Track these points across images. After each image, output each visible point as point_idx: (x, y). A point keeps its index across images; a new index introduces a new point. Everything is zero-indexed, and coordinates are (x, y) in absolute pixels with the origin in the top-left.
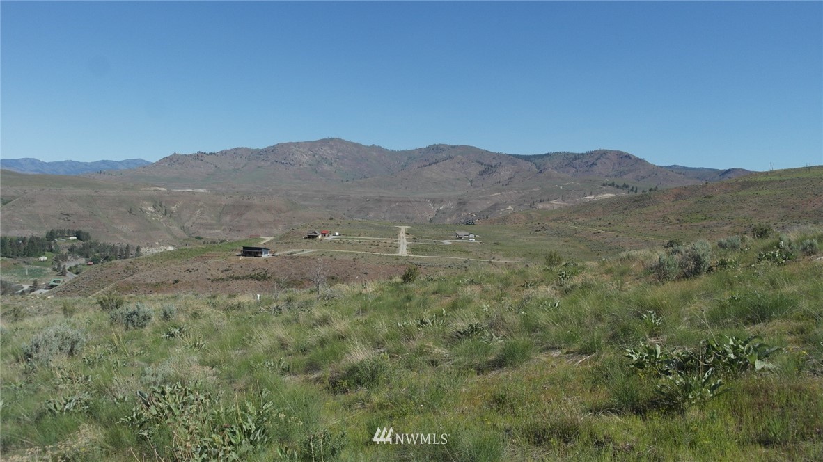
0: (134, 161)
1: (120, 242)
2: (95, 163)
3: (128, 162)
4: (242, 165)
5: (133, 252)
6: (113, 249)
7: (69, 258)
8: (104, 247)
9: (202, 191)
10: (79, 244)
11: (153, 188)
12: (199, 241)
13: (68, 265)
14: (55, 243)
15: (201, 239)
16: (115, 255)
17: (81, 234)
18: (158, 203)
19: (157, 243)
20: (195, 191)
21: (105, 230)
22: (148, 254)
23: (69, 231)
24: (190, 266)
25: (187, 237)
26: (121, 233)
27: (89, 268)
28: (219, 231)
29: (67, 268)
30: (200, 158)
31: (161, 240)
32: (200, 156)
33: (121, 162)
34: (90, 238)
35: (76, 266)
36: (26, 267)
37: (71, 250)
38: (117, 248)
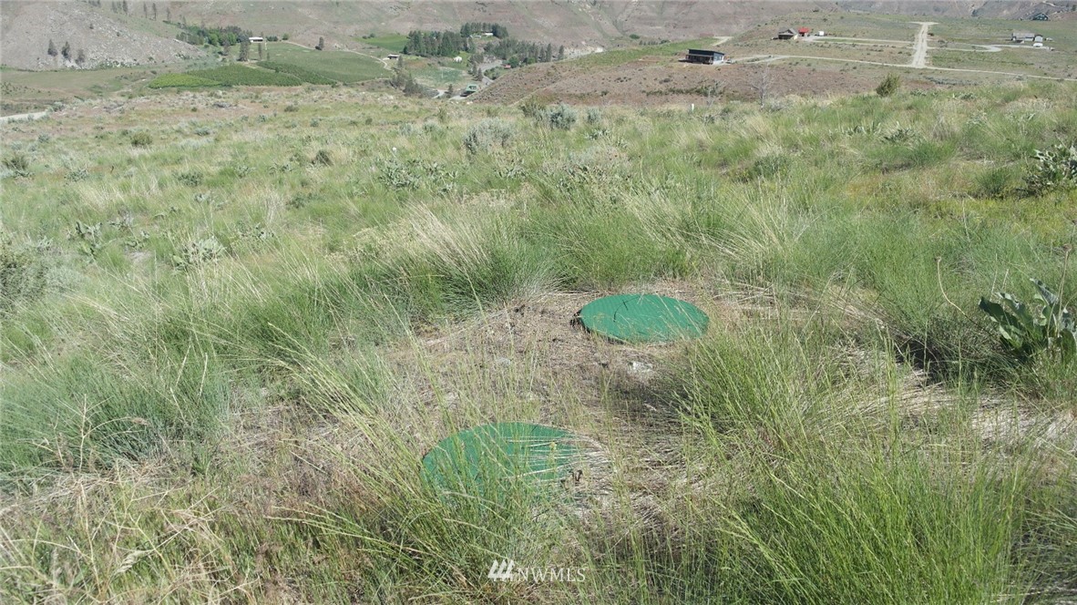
1: (540, 40)
5: (555, 53)
6: (533, 48)
7: (485, 58)
8: (523, 47)
10: (496, 42)
12: (634, 41)
13: (484, 68)
14: (470, 40)
15: (638, 38)
16: (535, 55)
17: (498, 29)
19: (584, 43)
21: (524, 24)
22: (572, 56)
23: (484, 25)
24: (621, 74)
25: (619, 34)
27: (507, 72)
28: (660, 28)
29: (483, 71)
31: (588, 38)
34: (507, 35)
35: (492, 70)
36: (441, 68)
37: (487, 49)
38: (537, 48)
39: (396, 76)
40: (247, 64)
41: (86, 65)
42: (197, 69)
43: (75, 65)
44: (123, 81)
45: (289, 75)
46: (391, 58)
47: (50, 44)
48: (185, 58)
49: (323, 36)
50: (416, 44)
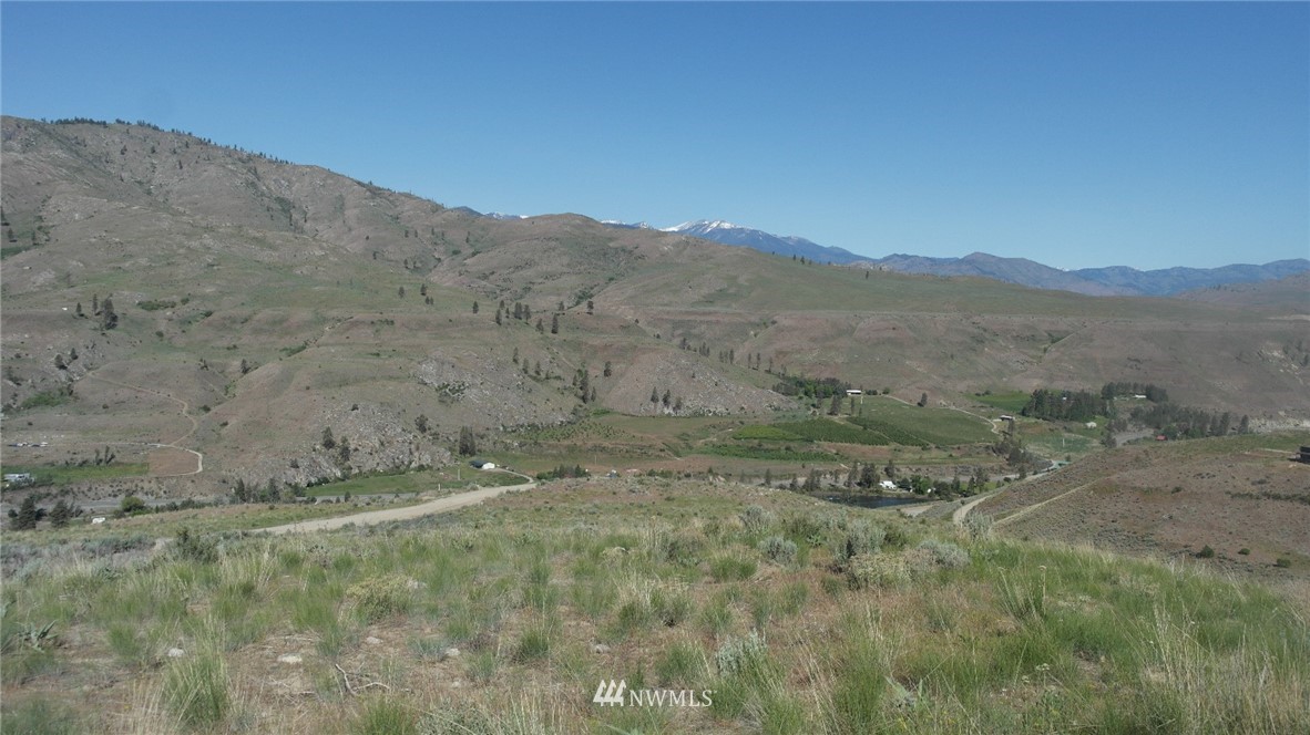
1: (1214, 407)
5: (1235, 424)
6: (1202, 418)
7: (1129, 427)
8: (1186, 414)
10: (1150, 406)
11: (1293, 317)
14: (1111, 403)
16: (1203, 427)
17: (1154, 391)
18: (1294, 343)
19: (1281, 413)
21: (1193, 386)
22: (1262, 430)
23: (1136, 386)
26: (1219, 392)
31: (1288, 408)
34: (1166, 398)
36: (1066, 435)
37: (1135, 415)
38: (1207, 416)
40: (838, 419)
41: (681, 412)
42: (784, 421)
43: (672, 411)
44: (712, 430)
46: (1003, 419)
47: (655, 392)
48: (776, 409)
49: (927, 392)
50: (1039, 405)
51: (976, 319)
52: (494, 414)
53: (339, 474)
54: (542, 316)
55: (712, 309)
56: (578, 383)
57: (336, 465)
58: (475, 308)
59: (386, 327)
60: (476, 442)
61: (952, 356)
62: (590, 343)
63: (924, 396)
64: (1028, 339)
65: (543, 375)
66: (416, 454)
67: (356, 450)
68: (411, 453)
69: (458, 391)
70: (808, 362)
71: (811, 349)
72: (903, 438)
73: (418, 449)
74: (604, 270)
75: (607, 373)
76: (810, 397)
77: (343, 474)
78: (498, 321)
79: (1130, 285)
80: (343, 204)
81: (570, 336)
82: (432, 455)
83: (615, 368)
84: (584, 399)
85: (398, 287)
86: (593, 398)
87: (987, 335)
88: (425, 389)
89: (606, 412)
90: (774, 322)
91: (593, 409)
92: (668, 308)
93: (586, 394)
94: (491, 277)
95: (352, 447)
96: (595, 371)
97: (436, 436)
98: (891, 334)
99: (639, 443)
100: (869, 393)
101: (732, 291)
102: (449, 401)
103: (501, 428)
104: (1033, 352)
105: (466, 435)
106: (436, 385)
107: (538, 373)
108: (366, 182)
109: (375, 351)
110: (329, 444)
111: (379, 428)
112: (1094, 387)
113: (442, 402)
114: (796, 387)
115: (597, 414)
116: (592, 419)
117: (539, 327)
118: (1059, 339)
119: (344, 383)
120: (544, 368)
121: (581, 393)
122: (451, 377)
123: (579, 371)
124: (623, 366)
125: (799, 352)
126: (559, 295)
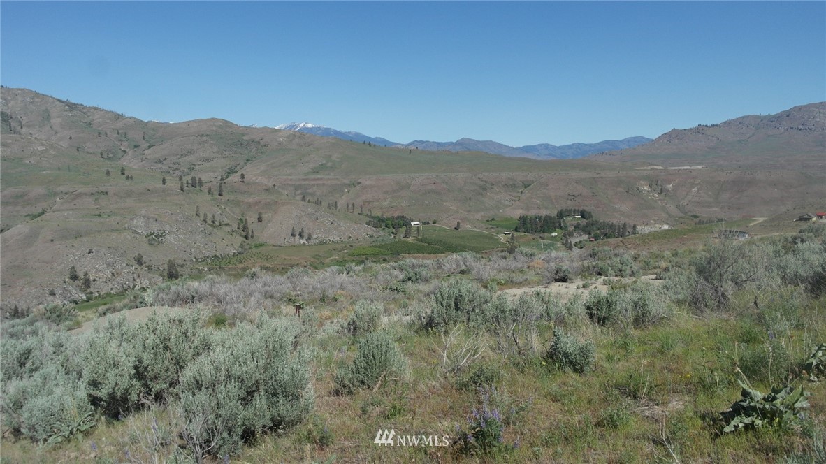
0: (634, 139)
1: (617, 220)
2: (598, 144)
3: (628, 141)
4: (748, 136)
5: (630, 229)
6: (612, 226)
7: (575, 234)
8: (604, 225)
9: (700, 167)
10: (583, 222)
11: (649, 168)
12: (695, 219)
13: (573, 241)
14: (564, 221)
15: (698, 217)
16: (613, 232)
17: (585, 213)
18: (654, 182)
19: (652, 222)
20: (692, 168)
21: (605, 209)
22: (643, 232)
23: (575, 211)
25: (682, 215)
26: (619, 211)
27: (592, 243)
28: (716, 209)
29: (573, 243)
30: (700, 131)
31: (656, 218)
32: (701, 129)
33: (622, 141)
34: (592, 217)
35: (580, 242)
36: (542, 241)
37: (577, 227)
38: (615, 225)
39: (510, 247)
40: (410, 239)
41: (312, 242)
42: (378, 244)
43: (306, 242)
44: (333, 252)
45: (436, 246)
46: (505, 234)
47: (293, 229)
48: (370, 237)
49: (460, 221)
50: (524, 224)
51: (480, 176)
52: (188, 250)
53: (84, 298)
54: (210, 185)
55: (318, 176)
56: (241, 227)
57: (82, 291)
58: (164, 181)
59: (103, 196)
60: (178, 269)
61: (470, 199)
62: (246, 201)
63: (458, 223)
64: (511, 186)
65: (217, 223)
66: (138, 280)
67: (94, 280)
68: (134, 280)
69: (161, 237)
70: (385, 207)
71: (385, 199)
72: (453, 249)
73: (139, 277)
74: (242, 154)
75: (260, 220)
76: (389, 228)
77: (87, 297)
78: (182, 188)
79: (550, 155)
80: (49, 115)
81: (231, 197)
82: (150, 279)
83: (265, 216)
84: (246, 237)
85: (104, 170)
86: (252, 237)
87: (487, 185)
88: (138, 237)
89: (261, 245)
90: (359, 183)
91: (253, 244)
92: (290, 177)
93: (247, 234)
94: (164, 162)
95: (91, 278)
96: (252, 219)
97: (150, 267)
98: (433, 187)
99: (289, 263)
100: (424, 223)
101: (329, 164)
102: (156, 243)
103: (194, 260)
104: (515, 194)
105: (172, 265)
106: (145, 233)
107: (213, 222)
108: (64, 99)
109: (97, 213)
110: (74, 277)
111: (109, 265)
112: (553, 213)
113: (151, 244)
114: (379, 222)
115: (256, 246)
116: (254, 250)
117: (210, 192)
118: (529, 186)
119: (78, 235)
120: (217, 220)
121: (244, 234)
122: (155, 228)
123: (241, 219)
124: (270, 214)
125: (378, 201)
126: (214, 172)
